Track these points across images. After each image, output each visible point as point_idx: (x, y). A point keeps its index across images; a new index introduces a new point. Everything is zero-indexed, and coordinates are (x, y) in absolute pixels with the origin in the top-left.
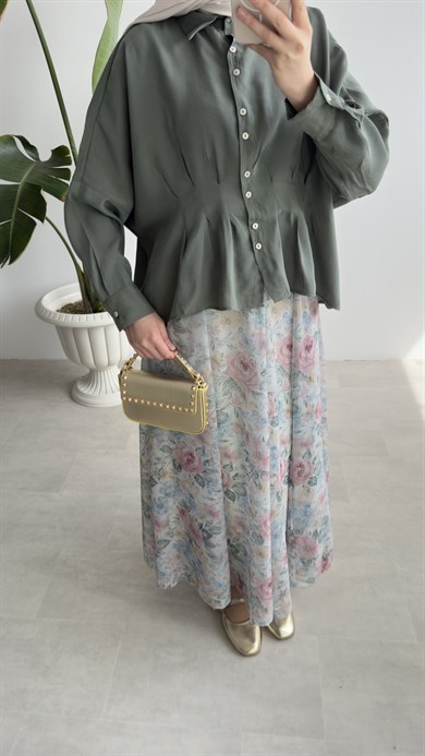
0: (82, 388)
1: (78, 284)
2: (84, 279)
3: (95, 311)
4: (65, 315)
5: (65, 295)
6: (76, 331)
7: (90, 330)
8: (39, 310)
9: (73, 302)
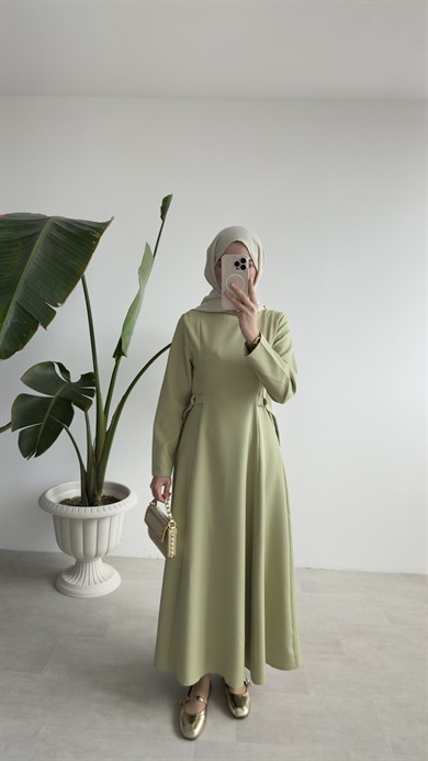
0: (67, 579)
1: (80, 482)
2: (85, 477)
3: (91, 505)
4: (66, 507)
5: (66, 490)
6: (73, 521)
7: (86, 522)
8: (42, 501)
9: (71, 497)
